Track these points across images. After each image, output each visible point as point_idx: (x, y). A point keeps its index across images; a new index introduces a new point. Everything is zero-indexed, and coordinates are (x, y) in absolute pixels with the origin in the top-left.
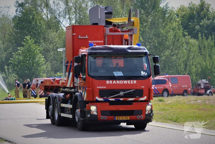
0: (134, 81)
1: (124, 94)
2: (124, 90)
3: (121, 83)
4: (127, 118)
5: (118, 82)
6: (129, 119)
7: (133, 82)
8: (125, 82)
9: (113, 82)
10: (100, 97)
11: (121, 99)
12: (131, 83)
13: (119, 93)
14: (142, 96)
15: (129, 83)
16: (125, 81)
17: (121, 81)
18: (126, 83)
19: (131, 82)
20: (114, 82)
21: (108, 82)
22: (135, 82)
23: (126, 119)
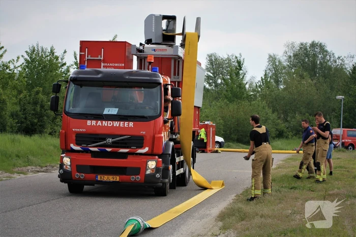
0: (130, 123)
1: (113, 142)
2: (113, 136)
3: (109, 125)
4: (115, 179)
5: (105, 123)
6: (118, 180)
7: (129, 124)
8: (116, 124)
9: (96, 123)
10: (78, 144)
11: (109, 150)
12: (126, 126)
13: (105, 139)
14: (141, 147)
15: (121, 126)
16: (116, 122)
17: (109, 122)
18: (118, 125)
19: (126, 124)
20: (99, 123)
21: (89, 123)
22: (131, 124)
23: (114, 180)
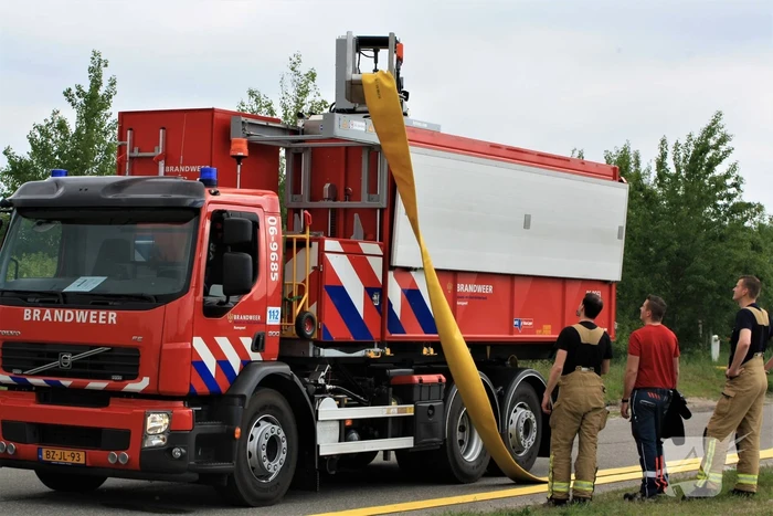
0: (111, 313)
1: (74, 364)
2: (75, 348)
3: (66, 320)
4: (76, 458)
6: (82, 461)
7: (107, 316)
8: (81, 316)
9: (42, 316)
11: (66, 382)
12: (101, 322)
13: (55, 356)
14: (135, 377)
15: (91, 321)
16: (82, 312)
17: (67, 312)
18: (84, 321)
19: (101, 317)
21: (27, 314)
22: (113, 316)
23: (75, 461)
